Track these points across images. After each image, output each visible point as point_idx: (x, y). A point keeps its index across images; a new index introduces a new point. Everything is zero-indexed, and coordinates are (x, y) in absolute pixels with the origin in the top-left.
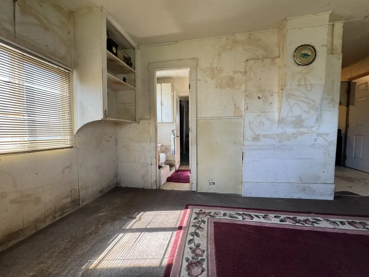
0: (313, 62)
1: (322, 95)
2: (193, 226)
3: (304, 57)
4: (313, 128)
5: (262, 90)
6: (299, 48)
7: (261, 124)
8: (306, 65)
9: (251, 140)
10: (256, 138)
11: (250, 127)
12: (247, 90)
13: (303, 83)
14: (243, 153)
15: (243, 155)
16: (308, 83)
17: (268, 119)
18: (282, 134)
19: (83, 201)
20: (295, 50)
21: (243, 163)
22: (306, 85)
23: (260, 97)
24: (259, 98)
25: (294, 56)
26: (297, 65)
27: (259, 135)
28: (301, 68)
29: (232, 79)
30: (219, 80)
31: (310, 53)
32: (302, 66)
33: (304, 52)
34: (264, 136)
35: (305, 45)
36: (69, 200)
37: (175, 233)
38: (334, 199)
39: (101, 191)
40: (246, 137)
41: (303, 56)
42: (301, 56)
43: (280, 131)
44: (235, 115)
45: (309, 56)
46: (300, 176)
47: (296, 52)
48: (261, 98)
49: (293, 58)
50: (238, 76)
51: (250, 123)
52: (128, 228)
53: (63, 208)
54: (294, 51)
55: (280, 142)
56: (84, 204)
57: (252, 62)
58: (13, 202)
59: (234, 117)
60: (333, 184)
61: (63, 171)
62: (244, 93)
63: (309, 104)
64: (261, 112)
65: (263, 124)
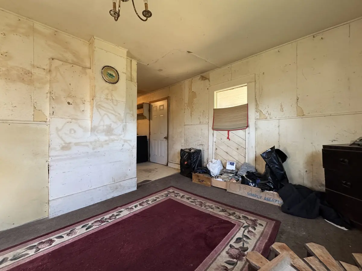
0: (117, 83)
1: (125, 110)
3: (110, 76)
4: (121, 136)
5: (72, 96)
6: (105, 67)
8: (112, 84)
9: (60, 149)
10: (66, 147)
11: (58, 134)
12: (52, 92)
13: (110, 97)
14: (49, 165)
15: (49, 168)
16: (114, 99)
17: (80, 126)
18: (95, 141)
21: (49, 178)
22: (112, 99)
23: (70, 103)
25: (102, 73)
26: (105, 81)
27: (70, 143)
28: (108, 85)
29: (29, 73)
31: (114, 75)
32: (109, 83)
33: (110, 72)
35: (111, 67)
38: (137, 189)
40: (51, 146)
42: (107, 75)
43: (93, 138)
45: (114, 77)
46: (113, 177)
50: (39, 73)
51: (58, 130)
54: (102, 69)
55: (93, 149)
57: (60, 62)
59: (34, 121)
60: (136, 177)
62: (49, 94)
63: (116, 116)
64: (72, 119)
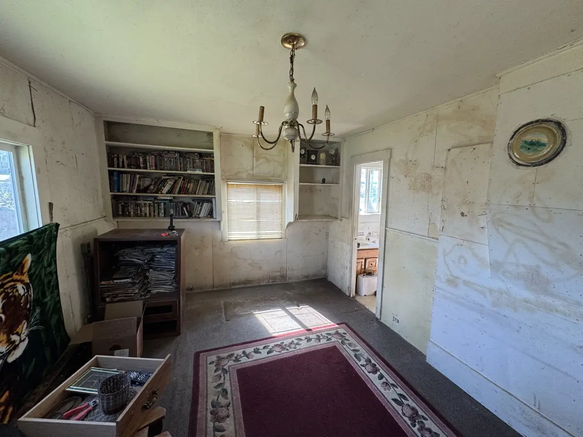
0: (557, 158)
2: (318, 335)
3: (529, 148)
5: (468, 202)
6: (521, 130)
7: (462, 261)
8: (535, 166)
9: (445, 281)
10: (452, 282)
11: (445, 260)
12: (445, 199)
13: (525, 202)
16: (538, 204)
17: (475, 255)
18: (500, 292)
19: (289, 279)
20: (512, 134)
22: (532, 207)
23: (464, 213)
24: (462, 214)
25: (510, 147)
26: (515, 165)
27: (457, 278)
29: (429, 177)
30: (413, 179)
31: (544, 139)
32: (526, 168)
33: (529, 138)
34: (466, 283)
35: (537, 121)
36: (278, 274)
37: (302, 329)
39: (306, 277)
40: (437, 273)
41: (527, 146)
42: (522, 147)
43: (497, 284)
44: (429, 236)
45: (544, 145)
46: (535, 395)
47: (513, 139)
48: (466, 216)
49: (507, 150)
50: (438, 174)
51: (445, 254)
52: (287, 308)
53: (274, 278)
54: (511, 136)
55: (495, 305)
56: (290, 281)
57: (458, 150)
58: (250, 264)
59: (428, 237)
61: (276, 253)
62: (441, 202)
63: (552, 248)
64: (464, 240)
65: (466, 262)
